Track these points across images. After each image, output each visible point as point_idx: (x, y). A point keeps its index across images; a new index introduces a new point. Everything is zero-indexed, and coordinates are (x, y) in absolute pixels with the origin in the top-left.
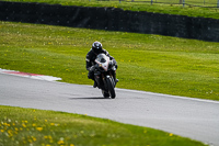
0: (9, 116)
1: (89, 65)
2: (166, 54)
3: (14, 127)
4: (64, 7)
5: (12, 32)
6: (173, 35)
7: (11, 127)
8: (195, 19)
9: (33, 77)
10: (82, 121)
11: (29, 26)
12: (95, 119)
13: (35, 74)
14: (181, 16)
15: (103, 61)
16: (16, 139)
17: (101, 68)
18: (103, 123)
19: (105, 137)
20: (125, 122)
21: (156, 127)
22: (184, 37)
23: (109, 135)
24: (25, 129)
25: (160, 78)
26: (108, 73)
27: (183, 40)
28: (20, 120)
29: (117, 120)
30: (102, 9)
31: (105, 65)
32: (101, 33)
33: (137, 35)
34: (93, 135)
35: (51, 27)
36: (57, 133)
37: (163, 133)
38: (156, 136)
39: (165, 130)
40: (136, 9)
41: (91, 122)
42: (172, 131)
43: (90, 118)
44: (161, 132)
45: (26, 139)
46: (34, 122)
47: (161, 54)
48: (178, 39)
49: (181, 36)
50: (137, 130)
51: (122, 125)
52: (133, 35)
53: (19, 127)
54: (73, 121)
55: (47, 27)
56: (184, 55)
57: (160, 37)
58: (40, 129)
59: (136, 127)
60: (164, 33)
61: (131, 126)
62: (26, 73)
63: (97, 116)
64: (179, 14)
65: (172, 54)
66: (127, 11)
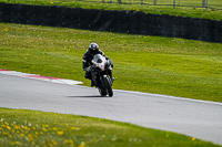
0: (29, 120)
1: (85, 65)
2: (188, 57)
3: (34, 131)
4: (85, 10)
5: (32, 35)
6: (196, 39)
7: (32, 131)
8: (218, 22)
9: (54, 81)
10: (103, 125)
11: (49, 29)
12: (117, 123)
13: (56, 77)
14: (204, 20)
15: (100, 61)
16: (37, 143)
17: (98, 68)
18: (125, 127)
19: (127, 141)
20: (147, 126)
21: (178, 131)
22: (207, 41)
23: (130, 140)
24: (45, 134)
25: (182, 81)
26: (104, 73)
27: (206, 44)
28: (41, 124)
29: (139, 124)
30: (124, 12)
31: (102, 65)
32: (123, 36)
33: (159, 38)
34: (114, 139)
35: (72, 30)
36: (78, 137)
37: (185, 138)
38: (179, 140)
39: (188, 134)
40: (158, 12)
41: (113, 126)
42: (195, 135)
43: (112, 122)
44: (184, 136)
45: (47, 143)
46: (54, 126)
47: (184, 57)
48: (201, 43)
49: (204, 40)
50: (159, 134)
51: (144, 129)
52: (155, 38)
53: (39, 131)
54: (94, 125)
55: (68, 30)
56: (207, 59)
57: (182, 41)
58: (60, 133)
59: (158, 131)
60: (187, 37)
61: (152, 130)
62: (46, 77)
63: (119, 120)
64: (201, 17)
65: (195, 58)
66: (149, 15)
